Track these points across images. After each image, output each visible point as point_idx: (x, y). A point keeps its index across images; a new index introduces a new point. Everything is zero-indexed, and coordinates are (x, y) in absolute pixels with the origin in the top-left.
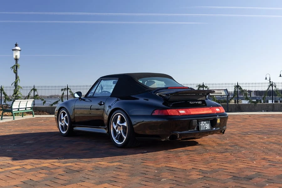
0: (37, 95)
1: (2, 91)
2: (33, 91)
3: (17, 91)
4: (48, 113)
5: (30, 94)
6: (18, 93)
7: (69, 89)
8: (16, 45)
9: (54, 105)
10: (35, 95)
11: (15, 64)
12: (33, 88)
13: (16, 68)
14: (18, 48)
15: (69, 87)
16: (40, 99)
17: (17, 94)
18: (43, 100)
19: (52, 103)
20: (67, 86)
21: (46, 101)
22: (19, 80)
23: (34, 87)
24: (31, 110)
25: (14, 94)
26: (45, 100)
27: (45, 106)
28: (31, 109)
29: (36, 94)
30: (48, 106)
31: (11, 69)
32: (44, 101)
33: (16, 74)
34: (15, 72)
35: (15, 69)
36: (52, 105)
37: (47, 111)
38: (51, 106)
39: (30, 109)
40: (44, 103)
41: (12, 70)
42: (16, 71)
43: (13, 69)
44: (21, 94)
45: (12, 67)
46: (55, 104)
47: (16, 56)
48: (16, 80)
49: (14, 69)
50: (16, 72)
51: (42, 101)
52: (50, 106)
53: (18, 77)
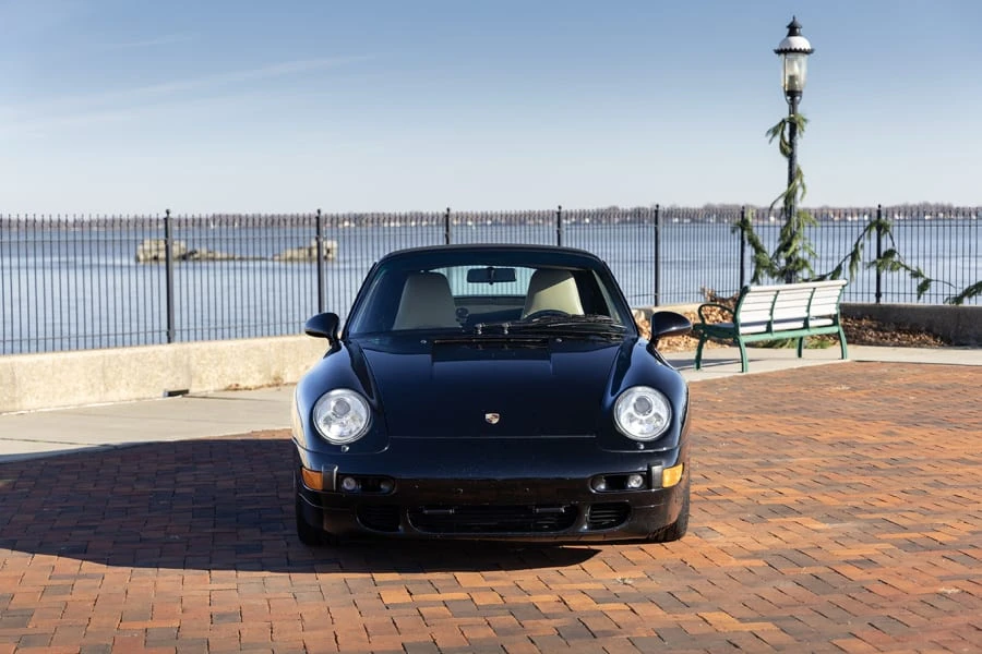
0: (891, 253)
1: (746, 233)
2: (874, 232)
3: (793, 235)
4: (935, 337)
5: (862, 246)
6: (796, 244)
8: (793, 30)
9: (966, 299)
10: (883, 250)
11: (786, 115)
12: (875, 218)
13: (792, 133)
14: (799, 42)
16: (907, 268)
17: (792, 249)
18: (916, 274)
19: (960, 292)
21: (931, 280)
22: (804, 187)
23: (879, 212)
24: (835, 329)
25: (779, 250)
26: (927, 276)
27: (927, 304)
28: (835, 323)
29: (886, 245)
30: (940, 304)
31: (770, 136)
32: (921, 281)
33: (791, 158)
34: (784, 151)
35: (787, 139)
36: (958, 299)
37: (935, 330)
38: (953, 305)
39: (830, 322)
40: (923, 288)
41: (771, 141)
42: (792, 144)
43: (777, 139)
44: (813, 249)
45: (775, 131)
46: (970, 297)
47: (792, 78)
48: (789, 185)
49: (782, 134)
50: (789, 150)
51: (915, 280)
52: (947, 304)
53: (799, 172)
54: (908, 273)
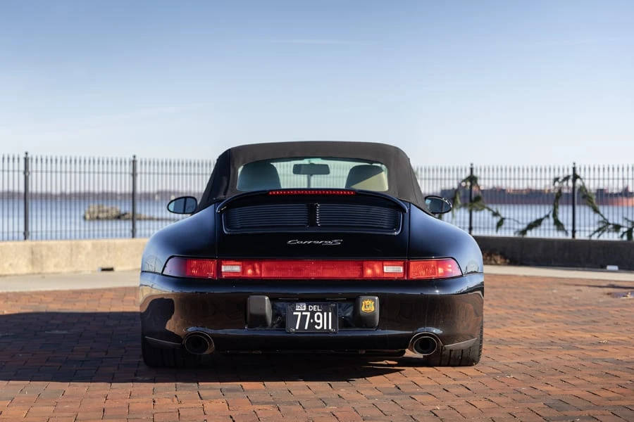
0: (478, 198)
4: (505, 259)
7: (578, 177)
9: (528, 232)
10: (473, 196)
12: (468, 173)
15: (578, 173)
16: (489, 209)
18: (496, 214)
20: (574, 169)
23: (472, 169)
29: (476, 192)
36: (524, 232)
38: (521, 236)
40: (500, 224)
46: (531, 230)
52: (517, 236)
54: (491, 212)
